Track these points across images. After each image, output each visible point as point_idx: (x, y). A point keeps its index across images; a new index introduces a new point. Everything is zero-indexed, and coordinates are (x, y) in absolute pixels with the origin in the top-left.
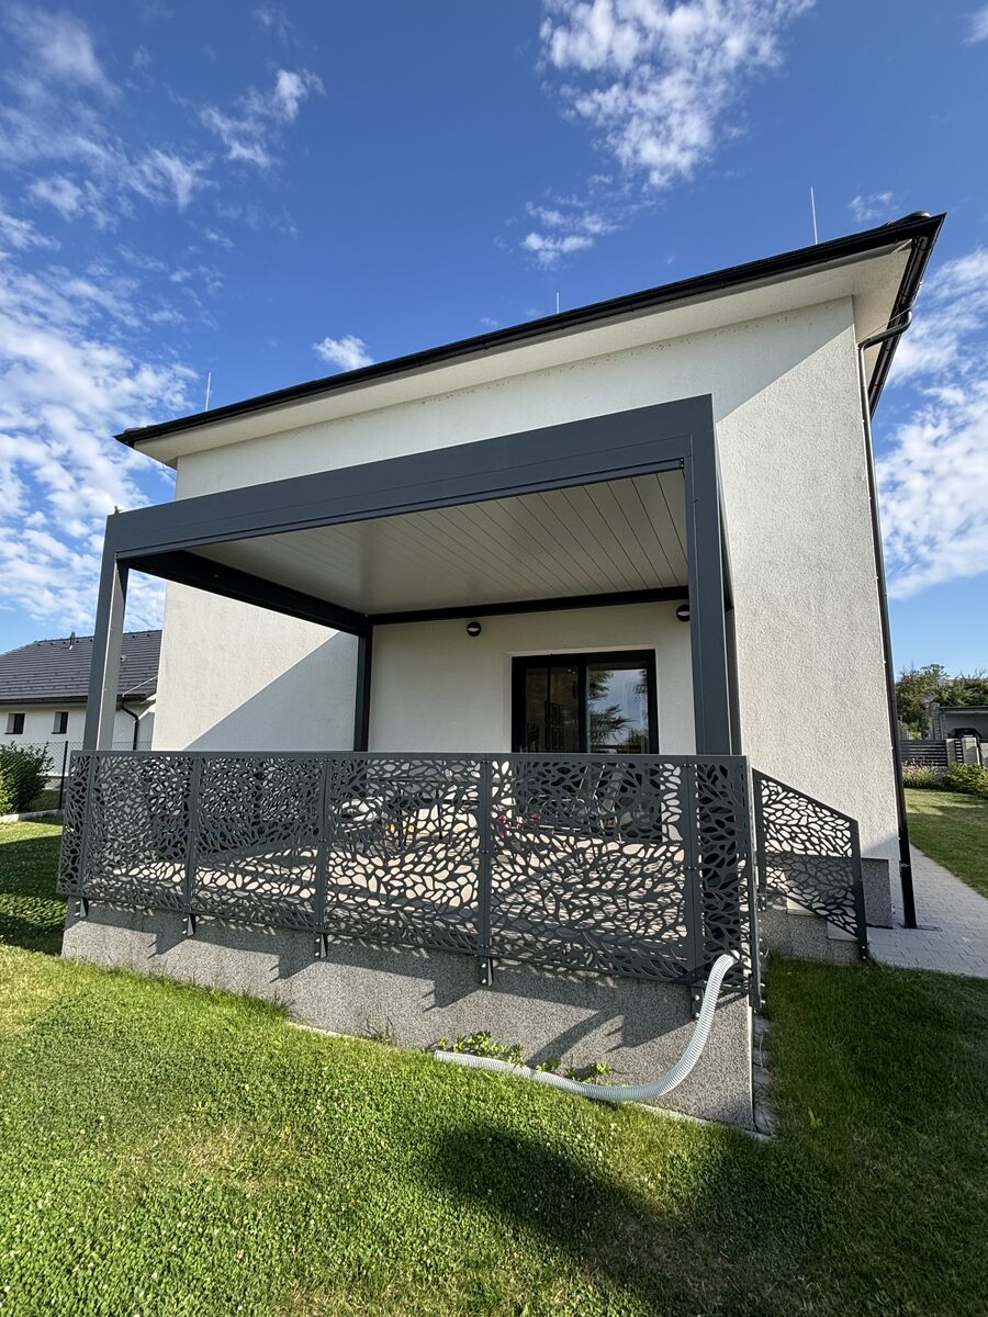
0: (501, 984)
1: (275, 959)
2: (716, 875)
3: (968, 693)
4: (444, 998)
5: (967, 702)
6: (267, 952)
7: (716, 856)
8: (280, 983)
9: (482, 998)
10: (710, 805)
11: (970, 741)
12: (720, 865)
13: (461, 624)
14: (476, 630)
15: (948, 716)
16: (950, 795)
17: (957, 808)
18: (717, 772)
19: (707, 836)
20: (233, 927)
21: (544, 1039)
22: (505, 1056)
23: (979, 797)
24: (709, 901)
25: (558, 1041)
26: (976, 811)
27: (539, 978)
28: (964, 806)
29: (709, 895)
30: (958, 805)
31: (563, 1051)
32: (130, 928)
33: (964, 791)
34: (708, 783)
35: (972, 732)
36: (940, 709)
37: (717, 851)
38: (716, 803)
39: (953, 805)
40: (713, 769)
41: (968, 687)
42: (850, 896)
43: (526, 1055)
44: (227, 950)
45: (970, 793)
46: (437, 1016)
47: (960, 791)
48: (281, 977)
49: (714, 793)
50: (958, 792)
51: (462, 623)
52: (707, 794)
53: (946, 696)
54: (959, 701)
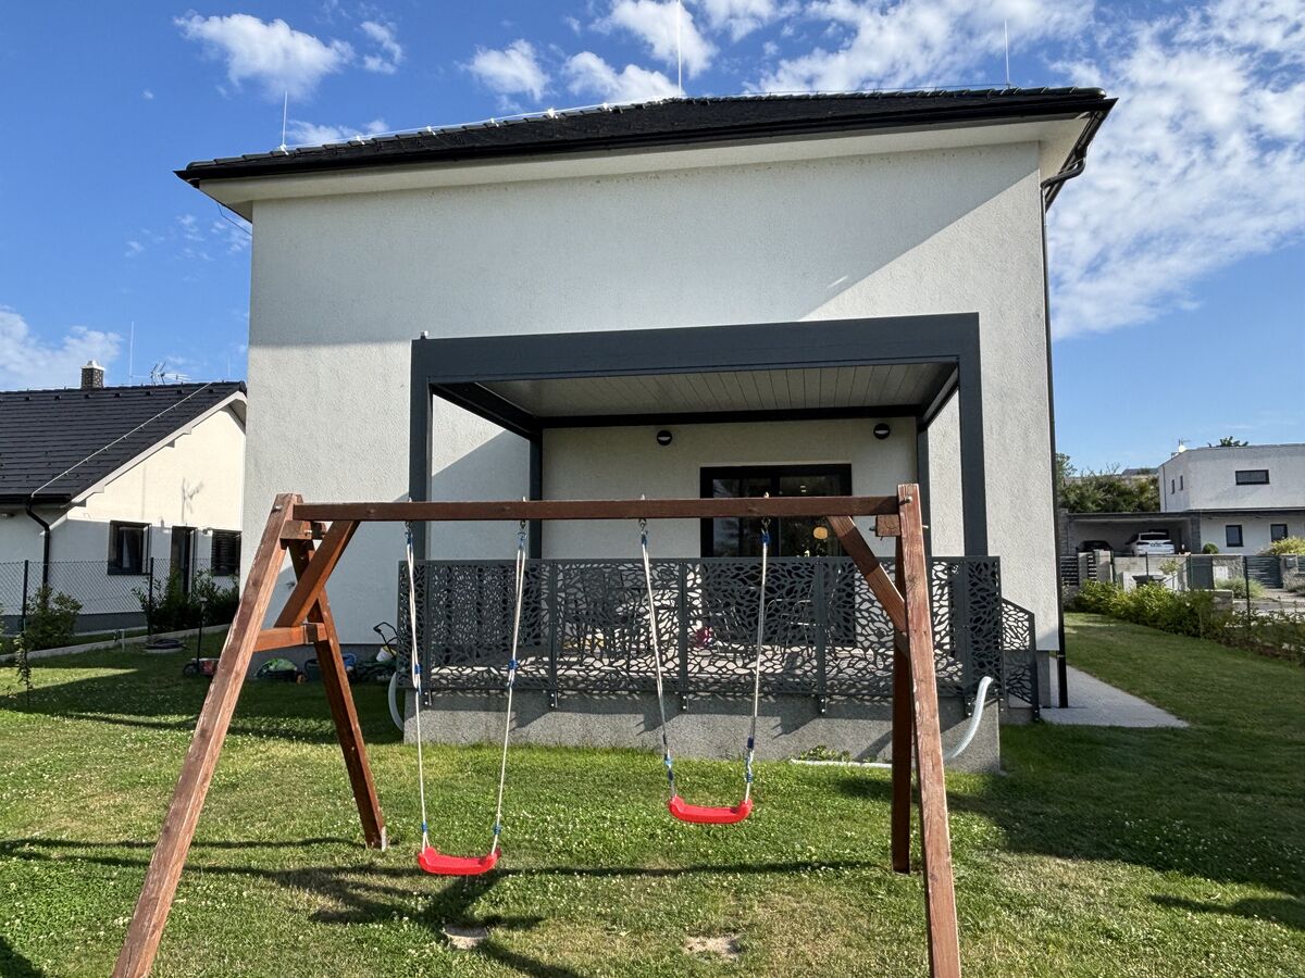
0: (834, 713)
1: (641, 718)
2: (980, 630)
3: (1100, 495)
4: (788, 728)
5: (1099, 505)
6: (631, 713)
7: (981, 618)
8: (646, 735)
9: (820, 725)
10: (977, 587)
11: (1104, 556)
12: (983, 623)
13: (650, 432)
14: (666, 439)
15: (1078, 524)
16: (1082, 615)
17: (1090, 627)
18: (982, 567)
19: (975, 606)
20: (597, 698)
21: (865, 745)
22: (839, 759)
23: (1112, 617)
24: (976, 646)
25: (875, 744)
26: (1109, 629)
27: (860, 706)
28: (1097, 625)
29: (976, 642)
30: (1091, 624)
31: (878, 751)
32: (485, 710)
33: (1097, 611)
34: (976, 573)
35: (1104, 546)
36: (1069, 517)
37: (981, 615)
38: (981, 585)
39: (1086, 624)
40: (979, 565)
41: (1100, 486)
42: (1027, 673)
43: (854, 755)
44: (592, 716)
45: (1103, 613)
46: (783, 740)
47: (1092, 612)
48: (647, 730)
49: (980, 580)
50: (1090, 612)
51: (652, 431)
52: (975, 580)
53: (1072, 497)
54: (1090, 505)
